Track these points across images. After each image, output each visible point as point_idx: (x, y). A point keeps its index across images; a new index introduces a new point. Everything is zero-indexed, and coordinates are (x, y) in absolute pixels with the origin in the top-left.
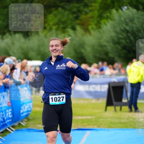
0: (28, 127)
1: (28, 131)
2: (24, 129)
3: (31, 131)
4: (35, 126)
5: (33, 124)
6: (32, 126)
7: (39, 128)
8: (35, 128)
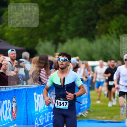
0: (89, 118)
1: (89, 122)
2: (85, 120)
3: (92, 122)
4: (95, 117)
5: (93, 116)
6: (92, 117)
7: (98, 119)
8: (95, 119)
